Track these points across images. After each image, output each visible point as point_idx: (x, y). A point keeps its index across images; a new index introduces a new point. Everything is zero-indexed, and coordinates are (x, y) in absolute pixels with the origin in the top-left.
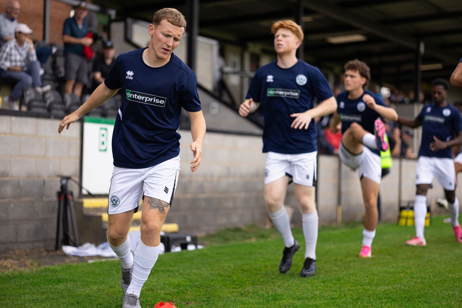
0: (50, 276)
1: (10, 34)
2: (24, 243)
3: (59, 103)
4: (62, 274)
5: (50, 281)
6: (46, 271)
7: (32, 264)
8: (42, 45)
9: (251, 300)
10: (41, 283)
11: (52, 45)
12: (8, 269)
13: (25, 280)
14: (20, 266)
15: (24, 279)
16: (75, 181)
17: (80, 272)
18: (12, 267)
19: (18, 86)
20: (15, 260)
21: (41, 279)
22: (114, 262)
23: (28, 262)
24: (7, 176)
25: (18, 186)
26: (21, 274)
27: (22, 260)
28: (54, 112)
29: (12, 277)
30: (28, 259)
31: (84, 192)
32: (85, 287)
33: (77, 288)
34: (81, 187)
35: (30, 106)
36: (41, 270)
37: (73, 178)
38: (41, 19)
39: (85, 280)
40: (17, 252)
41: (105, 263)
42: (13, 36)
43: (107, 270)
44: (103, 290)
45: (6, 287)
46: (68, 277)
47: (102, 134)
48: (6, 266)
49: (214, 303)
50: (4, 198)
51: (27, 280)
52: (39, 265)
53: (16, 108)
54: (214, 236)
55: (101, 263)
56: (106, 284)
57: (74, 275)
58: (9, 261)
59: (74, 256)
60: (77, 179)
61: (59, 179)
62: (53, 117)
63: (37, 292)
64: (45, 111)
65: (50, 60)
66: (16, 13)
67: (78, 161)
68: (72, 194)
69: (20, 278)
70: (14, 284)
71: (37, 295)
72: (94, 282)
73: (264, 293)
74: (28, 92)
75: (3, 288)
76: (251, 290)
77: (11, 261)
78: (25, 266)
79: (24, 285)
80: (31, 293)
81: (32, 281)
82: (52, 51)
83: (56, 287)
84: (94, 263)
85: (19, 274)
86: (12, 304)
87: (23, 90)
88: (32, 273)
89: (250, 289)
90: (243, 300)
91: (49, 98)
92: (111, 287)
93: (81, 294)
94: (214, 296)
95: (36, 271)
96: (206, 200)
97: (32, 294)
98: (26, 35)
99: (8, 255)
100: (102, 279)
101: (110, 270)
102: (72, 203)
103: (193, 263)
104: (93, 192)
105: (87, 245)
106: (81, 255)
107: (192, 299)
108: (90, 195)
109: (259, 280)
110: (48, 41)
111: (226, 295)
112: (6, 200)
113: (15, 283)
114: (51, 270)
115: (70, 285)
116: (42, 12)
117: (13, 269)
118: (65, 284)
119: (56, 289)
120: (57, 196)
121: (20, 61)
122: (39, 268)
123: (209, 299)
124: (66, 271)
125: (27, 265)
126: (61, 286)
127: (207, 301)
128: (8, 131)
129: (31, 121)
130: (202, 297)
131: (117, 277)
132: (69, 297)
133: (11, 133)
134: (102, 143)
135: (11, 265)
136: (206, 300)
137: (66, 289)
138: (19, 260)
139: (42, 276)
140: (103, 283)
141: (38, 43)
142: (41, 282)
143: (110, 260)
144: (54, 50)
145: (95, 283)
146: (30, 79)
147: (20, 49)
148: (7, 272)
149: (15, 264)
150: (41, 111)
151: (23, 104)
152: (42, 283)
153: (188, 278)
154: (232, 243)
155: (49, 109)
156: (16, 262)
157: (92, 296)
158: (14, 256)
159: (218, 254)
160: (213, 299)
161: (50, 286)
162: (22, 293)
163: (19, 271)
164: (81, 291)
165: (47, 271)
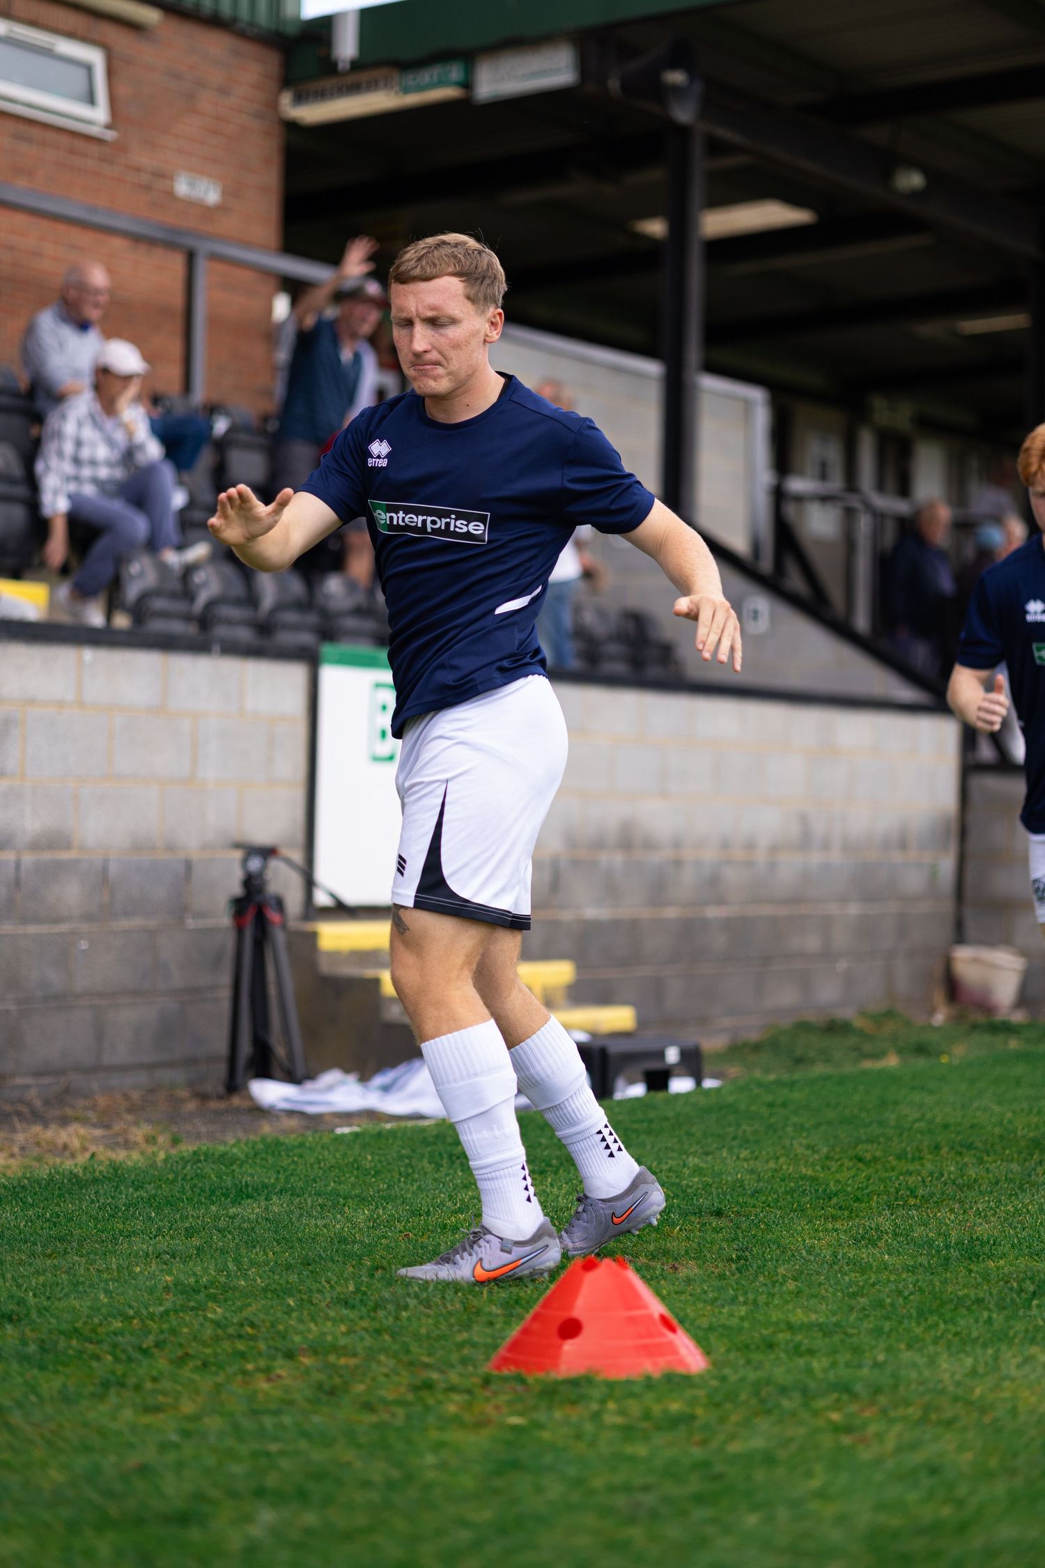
0: (212, 1176)
1: (77, 374)
2: (124, 1069)
3: (238, 602)
4: (253, 1172)
5: (213, 1192)
6: (200, 1161)
7: (150, 1140)
8: (180, 409)
9: (887, 1257)
10: (183, 1202)
11: (212, 409)
12: (73, 1156)
13: (131, 1190)
14: (113, 1146)
15: (127, 1188)
16: (289, 862)
17: (312, 1165)
18: (84, 1149)
19: (101, 546)
20: (94, 1126)
21: (182, 1185)
22: (423, 1130)
23: (138, 1134)
24: (68, 846)
25: (103, 878)
26: (116, 1170)
27: (118, 1127)
28: (221, 631)
29: (87, 1180)
30: (137, 1124)
31: (322, 899)
32: (329, 1212)
33: (301, 1215)
34: (310, 883)
35: (139, 613)
36: (182, 1158)
37: (285, 852)
38: (178, 324)
39: (329, 1188)
40: (102, 1101)
41: (392, 1133)
42: (86, 381)
43: (401, 1157)
44: (389, 1224)
45: (68, 1214)
46: (272, 1181)
47: (380, 704)
48: (65, 1147)
49: (765, 1266)
50: (57, 920)
51: (136, 1190)
52: (175, 1142)
53: (95, 617)
54: (757, 1048)
55: (379, 1135)
56: (399, 1202)
57: (292, 1175)
58: (75, 1129)
59: (291, 1113)
60: (297, 856)
61: (238, 855)
62: (216, 648)
63: (171, 1229)
64: (191, 630)
65: (206, 459)
66: (96, 305)
67: (300, 794)
68: (280, 904)
69: (115, 1184)
70: (92, 1202)
71: (172, 1238)
72: (357, 1196)
73: (931, 1235)
74: (135, 568)
75: (58, 1216)
76: (887, 1226)
77: (82, 1131)
78: (128, 1145)
79: (128, 1206)
80: (151, 1233)
81: (154, 1192)
82: (211, 428)
83: (232, 1211)
84: (356, 1135)
85: (111, 1171)
86: (89, 1269)
87: (120, 561)
88: (151, 1166)
89: (885, 1221)
90: (863, 1259)
91: (205, 584)
92: (416, 1213)
93: (317, 1235)
94: (762, 1244)
95: (166, 1161)
96: (729, 925)
97: (155, 1237)
98: (127, 379)
99: (69, 1112)
100: (383, 1186)
101: (409, 1158)
102: (280, 937)
103: (689, 1134)
104: (352, 897)
105: (332, 1077)
106: (311, 1110)
107: (687, 1252)
108: (341, 911)
109: (913, 1193)
110: (199, 395)
111: (805, 1240)
112: (63, 928)
113: (98, 1201)
114: (216, 1156)
115: (277, 1206)
116: (178, 301)
117: (88, 1155)
118: (263, 1204)
119: (232, 1218)
120: (233, 910)
121: (110, 464)
122: (173, 1152)
123: (747, 1253)
124: (266, 1160)
125: (136, 1144)
126: (251, 1210)
127: (739, 1258)
128: (70, 696)
129: (146, 662)
130: (721, 1248)
131: (435, 1180)
132: (279, 1243)
133: (80, 703)
134: (379, 734)
135: (81, 1144)
136: (734, 1256)
137: (267, 1219)
138: (107, 1127)
139: (186, 1175)
140: (387, 1199)
141: (167, 403)
142: (184, 1197)
143: (410, 1124)
144: (221, 426)
145: (362, 1200)
146: (140, 525)
147: (109, 424)
148: (68, 1164)
149: (95, 1140)
150: (177, 627)
151: (117, 607)
152: (187, 1199)
153: (673, 1184)
154: (819, 1069)
155: (205, 621)
156: (98, 1132)
157: (354, 1242)
158: (92, 1115)
159: (771, 1105)
160: (761, 1252)
161: (214, 1208)
162: (121, 1232)
163: (111, 1161)
164: (317, 1226)
165: (202, 1158)
